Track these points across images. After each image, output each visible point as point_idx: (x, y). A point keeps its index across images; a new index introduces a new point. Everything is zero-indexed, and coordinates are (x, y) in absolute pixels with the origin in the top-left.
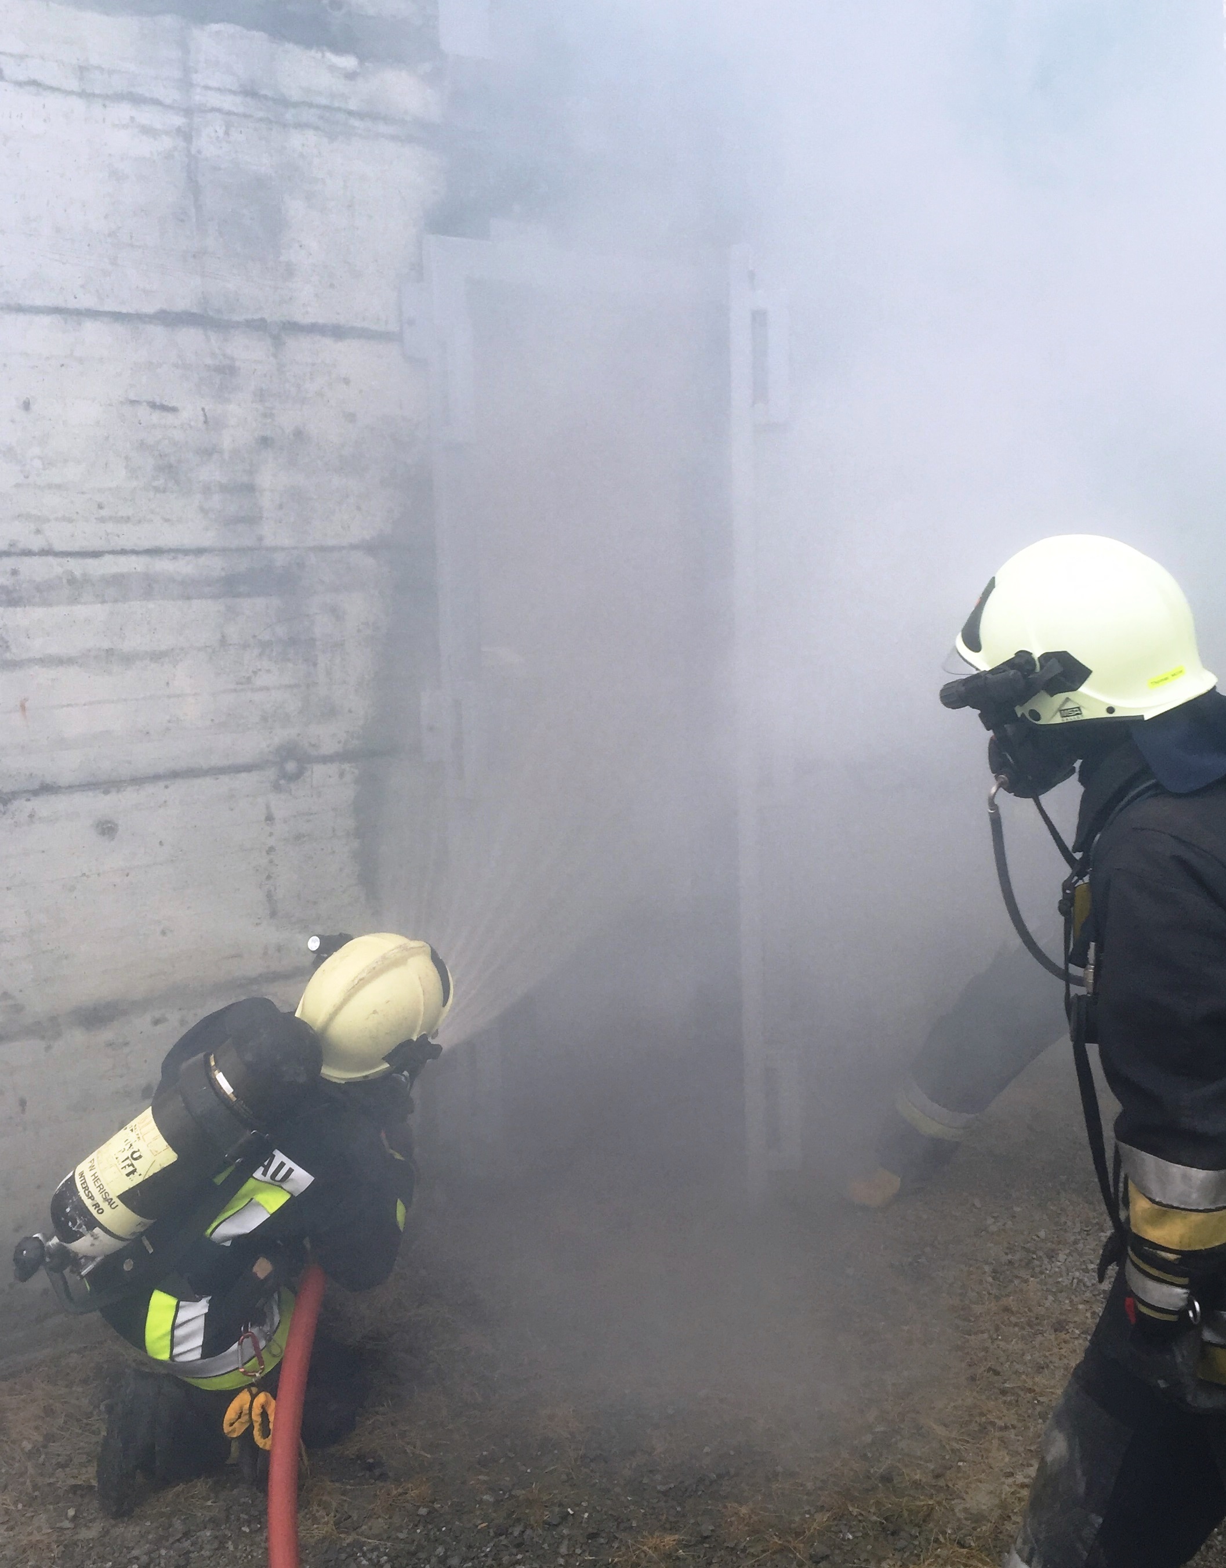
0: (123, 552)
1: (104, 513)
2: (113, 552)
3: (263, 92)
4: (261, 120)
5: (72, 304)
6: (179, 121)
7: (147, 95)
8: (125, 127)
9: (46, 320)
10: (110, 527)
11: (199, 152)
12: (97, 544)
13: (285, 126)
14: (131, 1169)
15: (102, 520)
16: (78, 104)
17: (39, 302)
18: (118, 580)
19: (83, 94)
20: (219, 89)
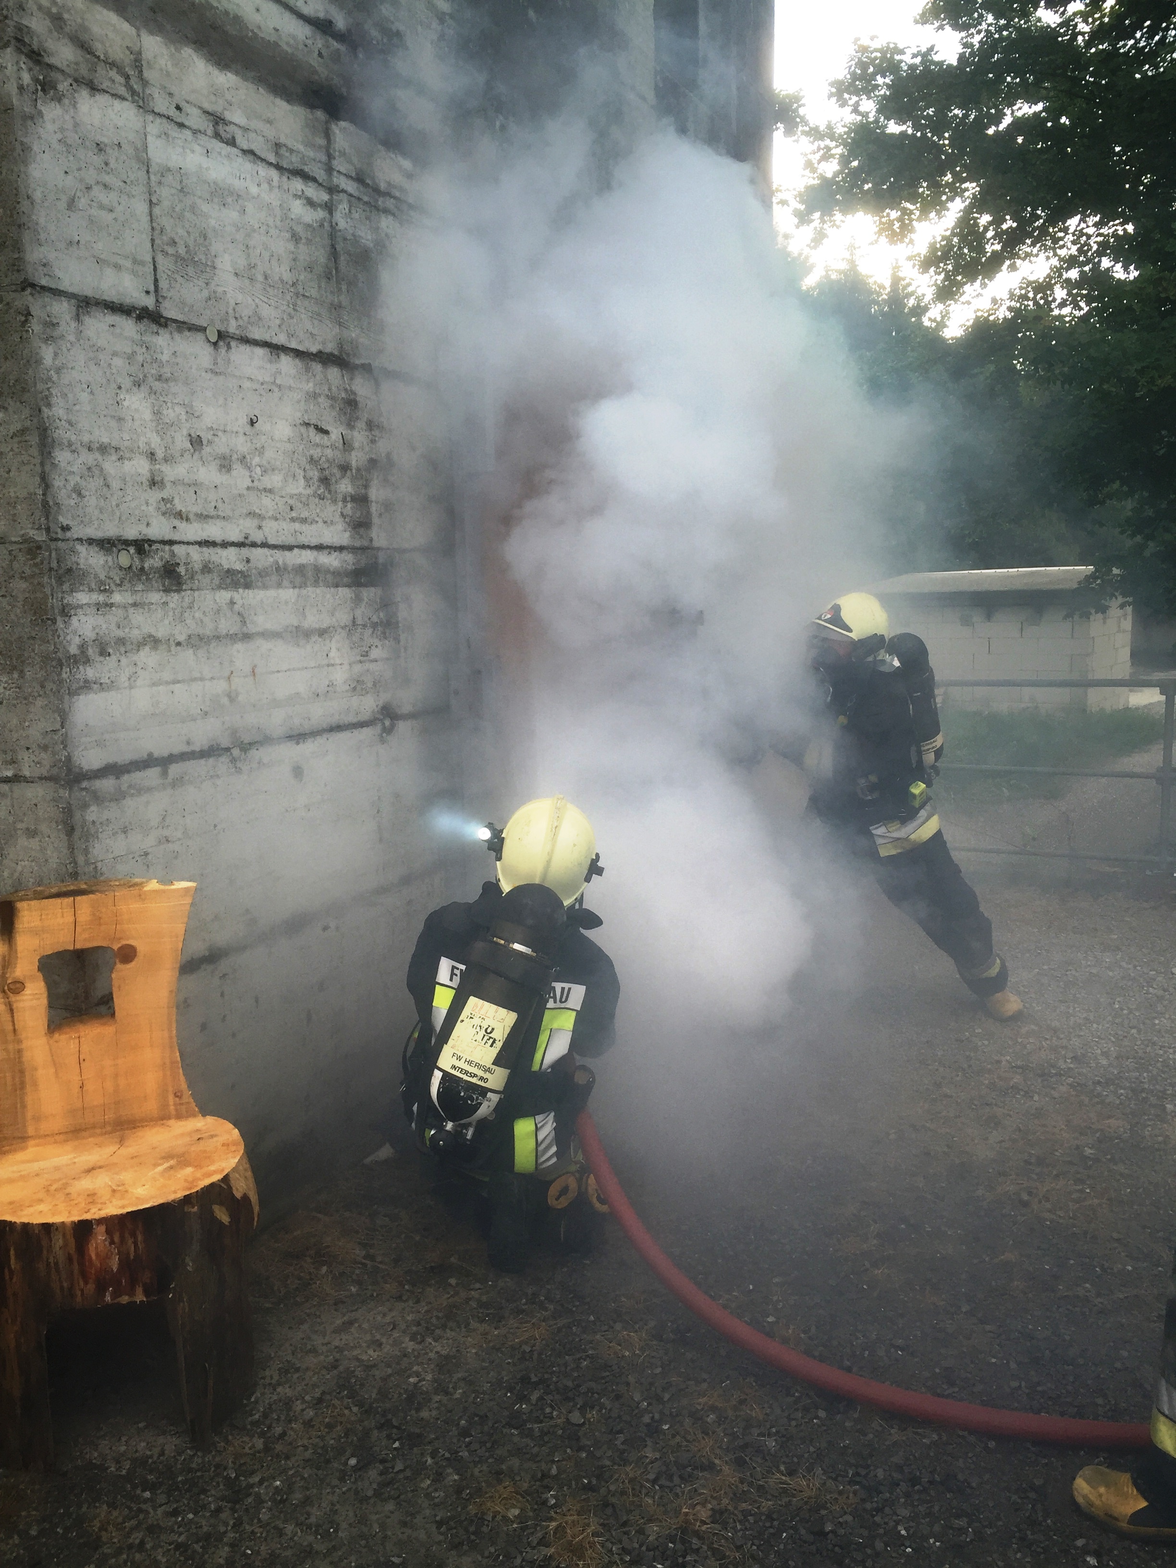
0: (303, 547)
1: (294, 514)
2: (298, 547)
3: (368, 181)
4: (366, 203)
5: (275, 340)
6: (325, 197)
7: (311, 174)
8: (300, 197)
9: (260, 352)
10: (297, 526)
11: (337, 224)
12: (291, 541)
13: (378, 210)
14: (491, 1040)
15: (293, 520)
16: (274, 174)
17: (257, 337)
18: (300, 569)
19: (278, 167)
20: (345, 175)
